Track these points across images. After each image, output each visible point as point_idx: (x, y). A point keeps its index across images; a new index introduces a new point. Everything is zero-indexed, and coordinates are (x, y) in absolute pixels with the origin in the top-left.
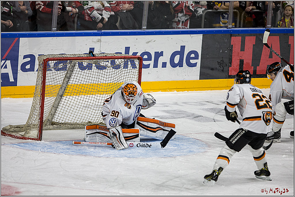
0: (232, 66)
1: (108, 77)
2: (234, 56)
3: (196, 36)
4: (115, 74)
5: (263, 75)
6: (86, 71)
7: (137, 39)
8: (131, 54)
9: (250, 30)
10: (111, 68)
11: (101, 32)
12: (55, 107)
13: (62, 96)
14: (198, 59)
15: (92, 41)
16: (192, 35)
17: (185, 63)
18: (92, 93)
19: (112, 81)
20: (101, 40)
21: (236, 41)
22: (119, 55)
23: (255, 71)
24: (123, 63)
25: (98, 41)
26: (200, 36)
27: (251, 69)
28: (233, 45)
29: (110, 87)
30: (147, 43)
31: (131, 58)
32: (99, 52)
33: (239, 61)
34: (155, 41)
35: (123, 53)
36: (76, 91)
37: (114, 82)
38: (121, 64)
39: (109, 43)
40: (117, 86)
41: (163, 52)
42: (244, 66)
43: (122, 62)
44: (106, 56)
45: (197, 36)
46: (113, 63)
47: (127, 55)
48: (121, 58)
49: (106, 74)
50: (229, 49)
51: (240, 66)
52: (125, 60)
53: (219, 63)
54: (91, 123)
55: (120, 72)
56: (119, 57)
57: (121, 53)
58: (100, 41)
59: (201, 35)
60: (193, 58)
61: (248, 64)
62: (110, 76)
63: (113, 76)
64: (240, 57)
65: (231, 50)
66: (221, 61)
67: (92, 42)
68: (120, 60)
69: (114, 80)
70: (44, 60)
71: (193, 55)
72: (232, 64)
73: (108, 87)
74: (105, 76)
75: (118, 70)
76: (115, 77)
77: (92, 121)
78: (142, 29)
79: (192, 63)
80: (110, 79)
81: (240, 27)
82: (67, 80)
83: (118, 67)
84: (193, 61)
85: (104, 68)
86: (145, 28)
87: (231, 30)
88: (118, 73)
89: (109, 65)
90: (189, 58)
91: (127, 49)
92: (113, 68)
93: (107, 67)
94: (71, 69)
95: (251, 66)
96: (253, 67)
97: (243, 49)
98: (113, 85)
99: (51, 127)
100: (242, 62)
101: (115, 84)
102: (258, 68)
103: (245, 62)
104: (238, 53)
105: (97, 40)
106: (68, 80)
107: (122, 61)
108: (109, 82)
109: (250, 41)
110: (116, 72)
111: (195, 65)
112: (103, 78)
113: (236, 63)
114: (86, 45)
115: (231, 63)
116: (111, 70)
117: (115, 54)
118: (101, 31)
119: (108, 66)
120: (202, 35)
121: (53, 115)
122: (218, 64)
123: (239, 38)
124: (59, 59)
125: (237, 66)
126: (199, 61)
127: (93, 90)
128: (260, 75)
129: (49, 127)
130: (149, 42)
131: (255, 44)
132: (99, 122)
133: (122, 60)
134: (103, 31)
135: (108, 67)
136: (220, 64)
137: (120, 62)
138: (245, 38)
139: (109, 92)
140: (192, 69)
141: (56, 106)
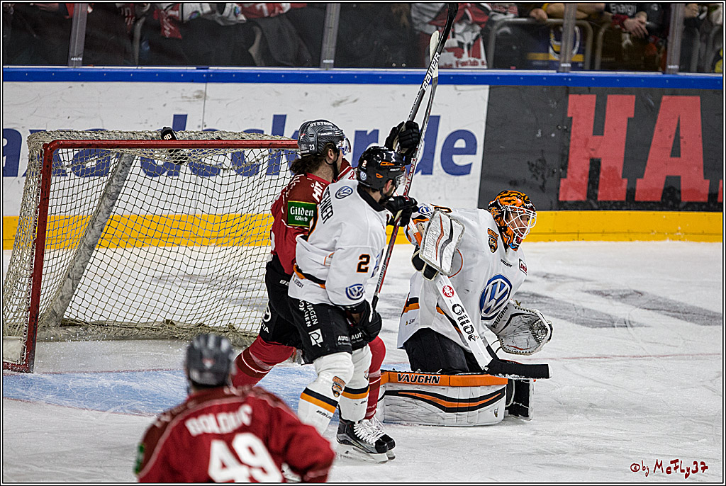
0: (569, 177)
1: (222, 197)
2: (575, 147)
3: (470, 90)
4: (243, 190)
5: (654, 203)
6: (162, 179)
7: (307, 94)
8: (288, 134)
9: (622, 78)
10: (233, 172)
11: (205, 71)
12: (74, 276)
13: (92, 248)
14: (475, 154)
15: (182, 97)
16: (459, 87)
17: (437, 164)
18: (177, 241)
19: (233, 209)
20: (207, 94)
21: (581, 106)
22: (255, 137)
23: (631, 193)
24: (266, 159)
25: (198, 97)
26: (483, 91)
27: (621, 185)
28: (571, 118)
29: (229, 224)
30: (334, 105)
31: (289, 146)
32: (199, 127)
33: (588, 162)
34: (355, 101)
35: (268, 130)
36: (135, 234)
37: (239, 213)
38: (261, 161)
39: (228, 102)
40: (247, 223)
41: (378, 131)
42: (601, 176)
43: (263, 157)
44: (219, 139)
45: (474, 90)
46: (238, 159)
47: (278, 138)
48: (260, 146)
49: (217, 188)
50: (562, 127)
51: (589, 177)
52: (273, 150)
53: (533, 165)
54: (172, 323)
55: (256, 183)
56: (255, 142)
57: (262, 132)
58: (202, 96)
59: (485, 89)
60: (460, 152)
61: (612, 170)
62: (230, 195)
63: (237, 194)
64: (591, 152)
65: (567, 132)
66: (540, 160)
67: (181, 99)
68: (257, 151)
69: (240, 206)
70: (45, 146)
71: (460, 144)
72: (568, 170)
73: (223, 225)
74: (216, 195)
75: (251, 179)
76: (242, 199)
77: (175, 319)
78: (322, 65)
79: (457, 165)
80: (228, 203)
81: (592, 69)
82: (108, 202)
83: (251, 170)
84: (459, 160)
85: (214, 171)
86: (330, 64)
87: (568, 77)
88: (250, 188)
89: (228, 163)
90: (449, 150)
91: (279, 122)
92: (238, 172)
93: (222, 170)
94: (121, 171)
95: (621, 176)
96: (625, 181)
97: (599, 129)
98: (237, 221)
99: (61, 332)
100: (595, 165)
101: (243, 219)
102: (640, 185)
103: (604, 166)
104: (587, 140)
105: (196, 94)
106: (112, 202)
107: (264, 153)
108: (226, 210)
109: (621, 108)
110: (245, 184)
111: (465, 170)
112: (208, 201)
113: (578, 168)
114: (165, 105)
115: (565, 167)
116: (233, 179)
117: (244, 135)
118: (207, 69)
119: (225, 167)
120: (488, 87)
121: (66, 300)
122: (530, 169)
123: (590, 100)
124: (87, 143)
125: (582, 178)
126: (476, 161)
127: (180, 233)
128: (644, 202)
129: (53, 331)
130: (341, 102)
131: (633, 116)
132: (194, 322)
133: (262, 150)
134: (212, 69)
135: (224, 169)
136: (536, 170)
137: (259, 157)
138: (605, 100)
139: (226, 240)
140: (458, 180)
141: (77, 274)
